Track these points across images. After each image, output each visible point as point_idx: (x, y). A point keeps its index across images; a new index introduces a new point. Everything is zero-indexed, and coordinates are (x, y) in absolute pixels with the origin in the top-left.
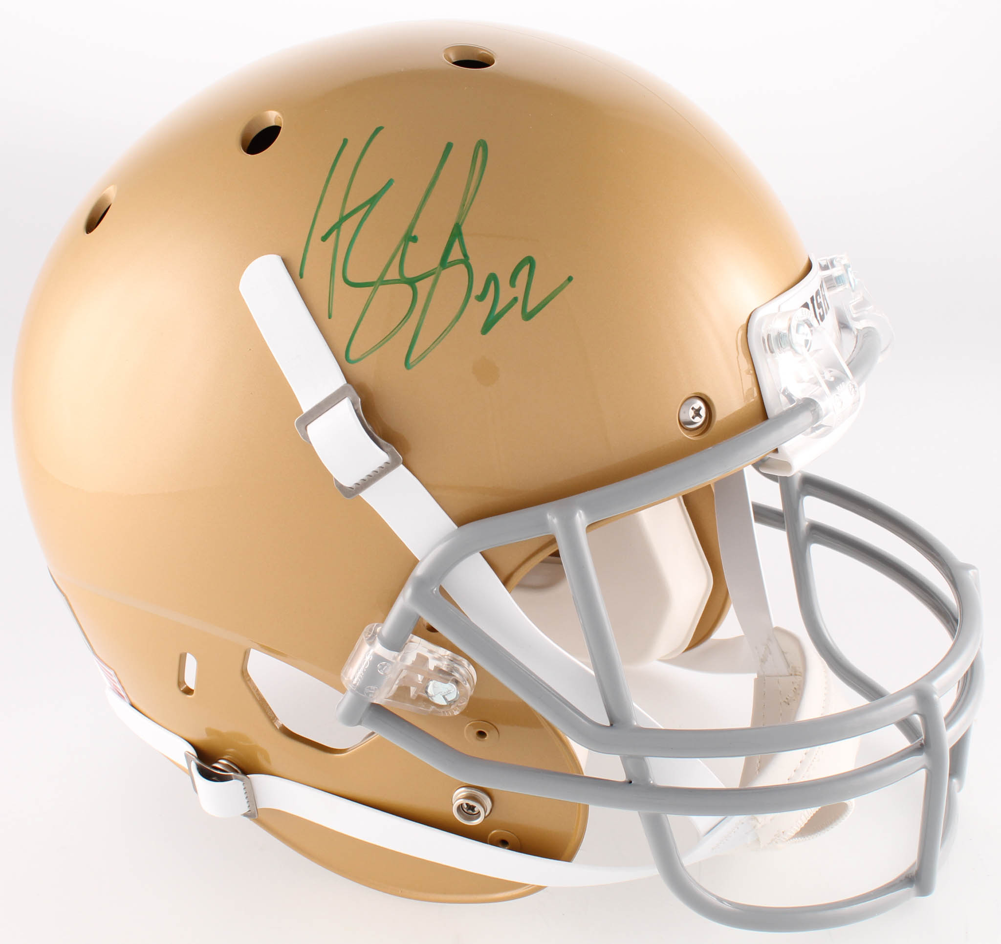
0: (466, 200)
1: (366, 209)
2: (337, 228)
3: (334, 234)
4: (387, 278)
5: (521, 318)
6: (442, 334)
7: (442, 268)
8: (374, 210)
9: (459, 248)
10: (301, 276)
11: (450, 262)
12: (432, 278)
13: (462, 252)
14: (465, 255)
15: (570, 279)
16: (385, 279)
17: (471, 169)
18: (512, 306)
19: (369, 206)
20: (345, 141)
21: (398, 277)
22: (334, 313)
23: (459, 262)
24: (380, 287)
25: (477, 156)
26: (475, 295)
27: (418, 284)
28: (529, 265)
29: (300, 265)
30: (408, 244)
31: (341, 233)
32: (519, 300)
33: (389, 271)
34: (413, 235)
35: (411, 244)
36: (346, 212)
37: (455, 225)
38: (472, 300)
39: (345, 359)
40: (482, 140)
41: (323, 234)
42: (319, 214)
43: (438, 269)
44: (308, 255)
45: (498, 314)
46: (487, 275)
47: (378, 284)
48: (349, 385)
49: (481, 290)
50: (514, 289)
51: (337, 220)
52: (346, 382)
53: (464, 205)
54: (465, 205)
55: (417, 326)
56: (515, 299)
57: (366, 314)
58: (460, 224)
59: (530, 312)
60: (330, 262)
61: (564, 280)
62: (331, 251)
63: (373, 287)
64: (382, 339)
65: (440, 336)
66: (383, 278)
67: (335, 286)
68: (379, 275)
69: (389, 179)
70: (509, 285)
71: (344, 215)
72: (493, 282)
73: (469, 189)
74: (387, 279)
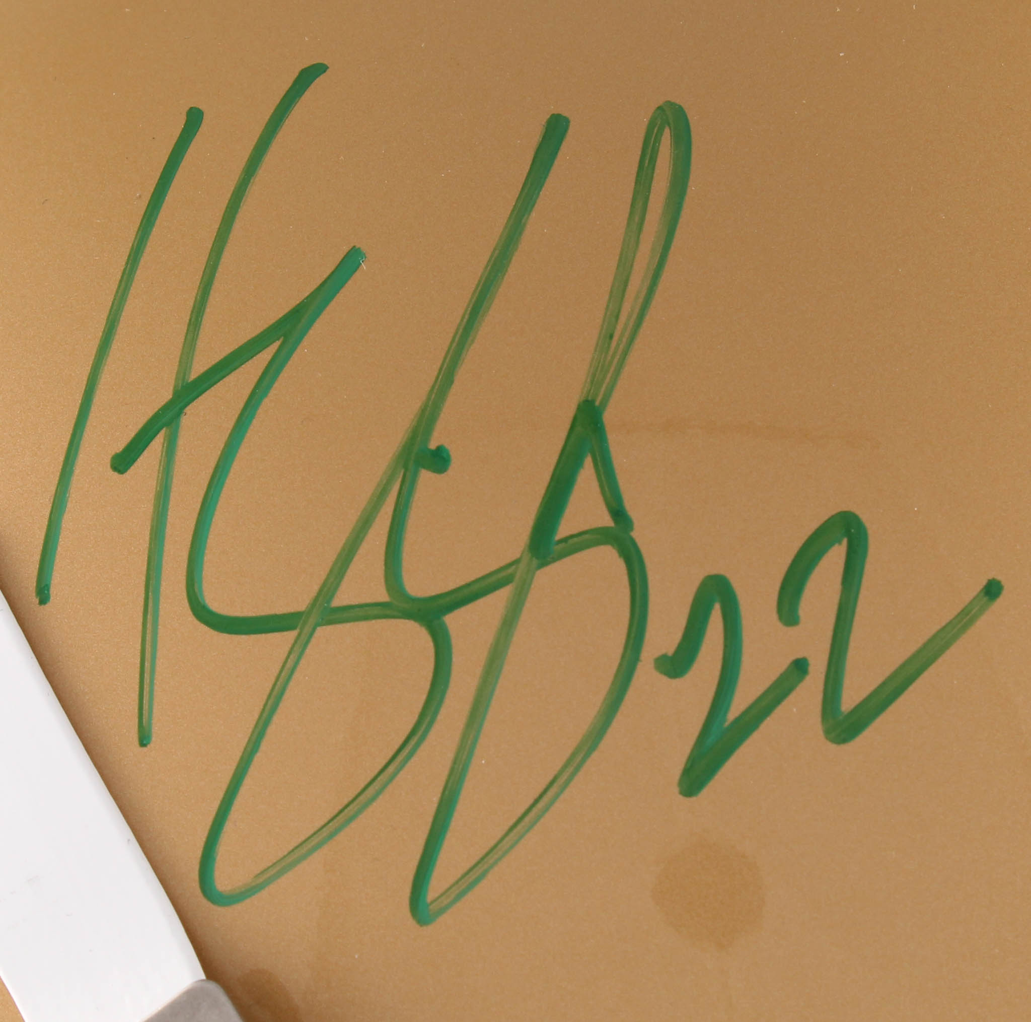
0: (617, 317)
1: (266, 355)
2: (168, 424)
3: (157, 444)
4: (344, 597)
5: (821, 733)
6: (541, 796)
7: (535, 562)
8: (295, 357)
9: (595, 485)
10: (43, 595)
11: (565, 540)
12: (503, 595)
13: (608, 505)
14: (618, 513)
15: (992, 590)
16: (336, 602)
17: (633, 205)
18: (790, 690)
19: (277, 344)
20: (194, 118)
21: (382, 596)
22: (157, 729)
23: (598, 537)
24: (320, 631)
25: (653, 160)
26: (658, 654)
27: (453, 621)
28: (845, 542)
29: (37, 557)
30: (416, 474)
31: (181, 442)
32: (811, 669)
33: (350, 573)
34: (433, 445)
35: (426, 476)
36: (198, 368)
37: (579, 408)
38: (646, 671)
39: (198, 891)
40: (670, 104)
41: (120, 446)
42: (105, 378)
43: (522, 566)
44: (67, 522)
45: (737, 720)
46: (697, 584)
47: (312, 621)
48: (213, 987)
49: (678, 636)
50: (792, 631)
51: (167, 395)
52: (203, 976)
53: (611, 337)
54: (616, 338)
55: (452, 770)
56: (800, 667)
57: (271, 729)
58: (597, 403)
59: (857, 708)
60: (143, 543)
61: (975, 594)
62: (147, 508)
63: (294, 633)
64: (328, 816)
65: (537, 801)
66: (329, 602)
67: (161, 630)
68: (316, 588)
69: (346, 249)
70: (775, 616)
71: (193, 376)
72: (717, 607)
73: (626, 283)
74: (345, 603)
